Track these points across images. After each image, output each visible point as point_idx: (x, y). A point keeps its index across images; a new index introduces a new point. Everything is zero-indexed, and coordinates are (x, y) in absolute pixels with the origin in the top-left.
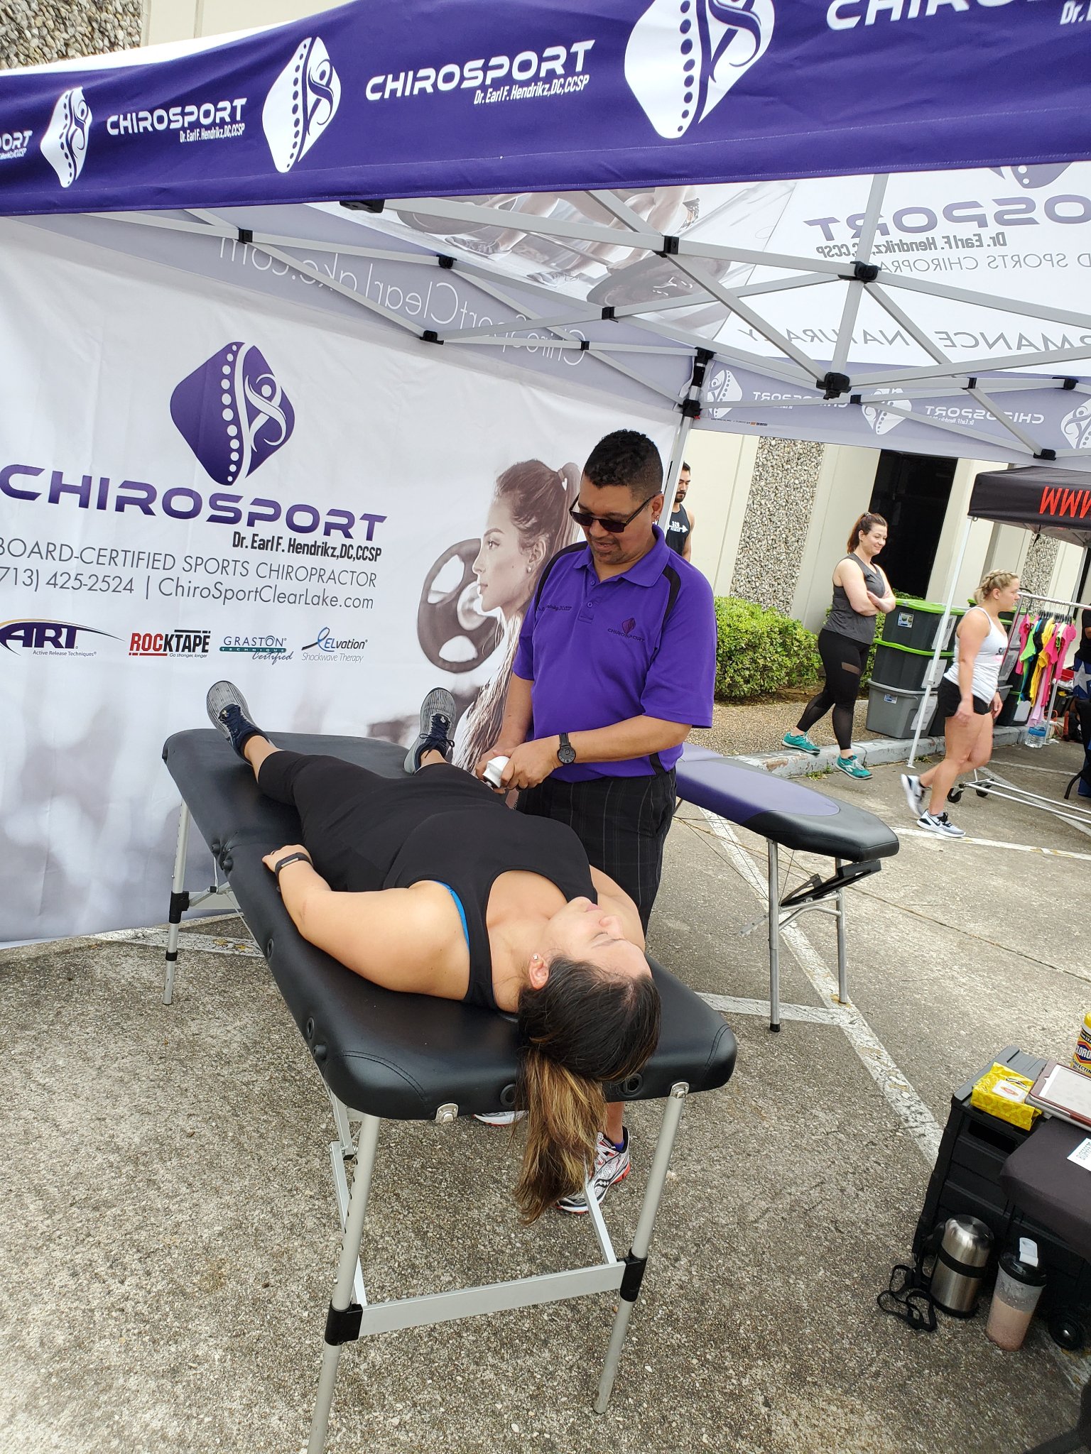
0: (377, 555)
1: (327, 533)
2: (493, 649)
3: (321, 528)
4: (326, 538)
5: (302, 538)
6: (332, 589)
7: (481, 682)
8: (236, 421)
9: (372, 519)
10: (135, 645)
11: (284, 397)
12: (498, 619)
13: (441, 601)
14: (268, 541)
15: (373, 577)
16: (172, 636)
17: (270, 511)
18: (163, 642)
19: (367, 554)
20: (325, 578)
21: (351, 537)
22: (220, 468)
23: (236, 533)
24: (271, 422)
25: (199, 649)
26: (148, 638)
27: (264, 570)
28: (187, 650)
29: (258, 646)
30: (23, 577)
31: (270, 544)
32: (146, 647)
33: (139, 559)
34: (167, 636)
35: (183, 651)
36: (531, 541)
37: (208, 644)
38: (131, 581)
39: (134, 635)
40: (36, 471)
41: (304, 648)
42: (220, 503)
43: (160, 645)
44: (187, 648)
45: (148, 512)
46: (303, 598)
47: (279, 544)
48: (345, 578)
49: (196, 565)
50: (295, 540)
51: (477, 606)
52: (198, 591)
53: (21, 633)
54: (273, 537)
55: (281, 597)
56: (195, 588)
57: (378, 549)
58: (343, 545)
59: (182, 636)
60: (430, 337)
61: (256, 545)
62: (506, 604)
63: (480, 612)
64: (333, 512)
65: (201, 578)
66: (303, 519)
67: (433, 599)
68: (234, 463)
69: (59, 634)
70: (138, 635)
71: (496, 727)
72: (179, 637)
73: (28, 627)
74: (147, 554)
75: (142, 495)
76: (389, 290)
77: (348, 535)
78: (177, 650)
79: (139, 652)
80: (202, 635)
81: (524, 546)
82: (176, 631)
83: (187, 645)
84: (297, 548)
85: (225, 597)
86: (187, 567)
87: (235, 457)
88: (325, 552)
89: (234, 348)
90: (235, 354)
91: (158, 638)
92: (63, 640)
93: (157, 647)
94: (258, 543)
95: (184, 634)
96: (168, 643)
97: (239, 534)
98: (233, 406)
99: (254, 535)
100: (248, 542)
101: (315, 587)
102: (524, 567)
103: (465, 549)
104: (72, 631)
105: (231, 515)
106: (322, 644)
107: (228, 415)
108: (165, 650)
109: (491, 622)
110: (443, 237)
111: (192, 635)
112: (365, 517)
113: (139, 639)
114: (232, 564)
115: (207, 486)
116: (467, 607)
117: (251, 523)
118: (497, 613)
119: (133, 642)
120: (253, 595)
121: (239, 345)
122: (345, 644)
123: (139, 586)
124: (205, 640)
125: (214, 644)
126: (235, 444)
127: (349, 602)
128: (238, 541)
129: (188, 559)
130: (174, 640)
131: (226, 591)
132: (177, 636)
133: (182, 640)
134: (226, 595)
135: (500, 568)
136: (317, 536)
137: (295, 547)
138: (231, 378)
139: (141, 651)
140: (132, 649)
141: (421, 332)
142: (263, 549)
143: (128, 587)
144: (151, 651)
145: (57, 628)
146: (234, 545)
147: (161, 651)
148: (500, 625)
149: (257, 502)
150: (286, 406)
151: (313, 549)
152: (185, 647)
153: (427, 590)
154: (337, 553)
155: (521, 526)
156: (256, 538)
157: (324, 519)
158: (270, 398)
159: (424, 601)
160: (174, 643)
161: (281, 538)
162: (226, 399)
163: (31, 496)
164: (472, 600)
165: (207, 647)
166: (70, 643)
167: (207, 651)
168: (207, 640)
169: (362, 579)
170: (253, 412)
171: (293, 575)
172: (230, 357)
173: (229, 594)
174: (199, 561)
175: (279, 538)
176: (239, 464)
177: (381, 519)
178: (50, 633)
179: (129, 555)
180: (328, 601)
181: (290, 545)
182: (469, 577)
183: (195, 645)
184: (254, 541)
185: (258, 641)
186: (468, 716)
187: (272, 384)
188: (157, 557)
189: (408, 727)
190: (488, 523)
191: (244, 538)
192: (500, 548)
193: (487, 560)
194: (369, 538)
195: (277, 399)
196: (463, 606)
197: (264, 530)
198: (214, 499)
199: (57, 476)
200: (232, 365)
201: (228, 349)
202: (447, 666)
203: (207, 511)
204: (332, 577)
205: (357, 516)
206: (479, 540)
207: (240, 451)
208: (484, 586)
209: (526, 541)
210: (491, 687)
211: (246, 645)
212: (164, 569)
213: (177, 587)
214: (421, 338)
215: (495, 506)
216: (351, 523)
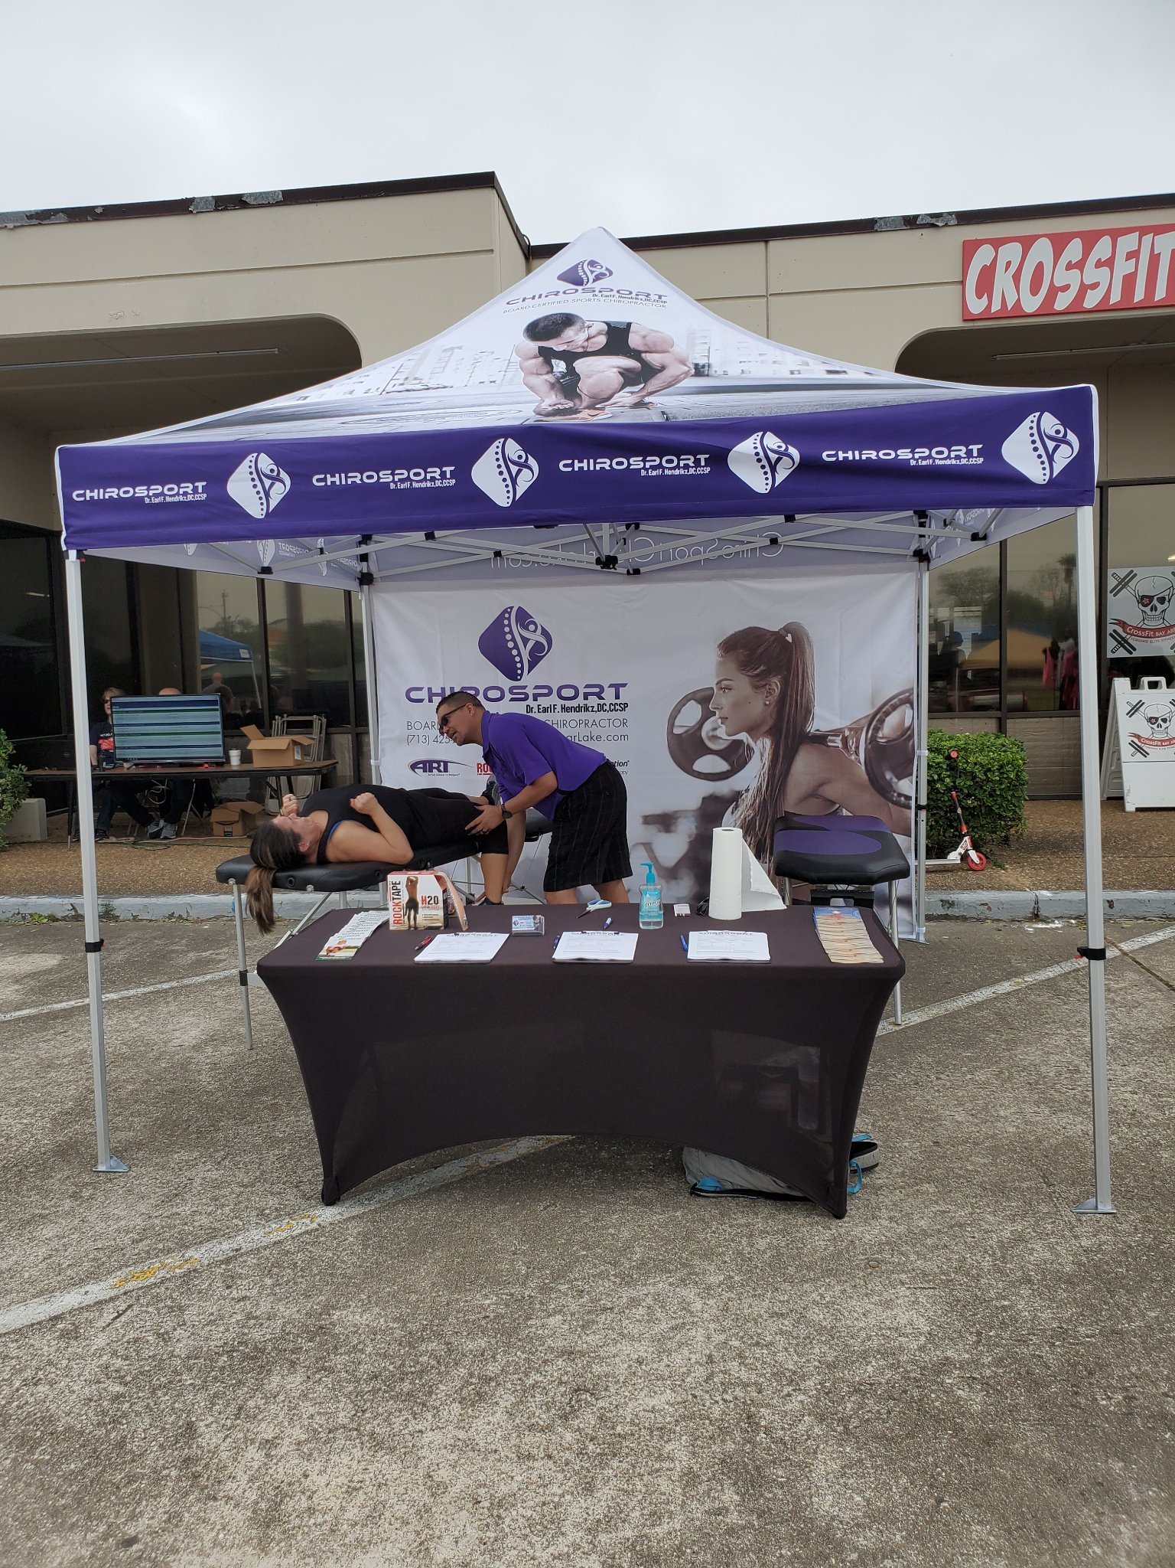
0: (625, 707)
1: (586, 698)
2: (745, 763)
3: (581, 696)
4: (586, 702)
5: (568, 704)
6: (596, 731)
7: (741, 787)
8: (516, 647)
9: (617, 687)
11: (543, 628)
12: (745, 741)
13: (685, 732)
15: (625, 721)
17: (546, 691)
19: (618, 707)
20: (589, 724)
21: (604, 699)
22: (512, 672)
24: (538, 644)
30: (422, 739)
31: (548, 709)
36: (764, 683)
40: (420, 689)
42: (515, 691)
47: (554, 709)
48: (604, 723)
50: (565, 705)
51: (722, 732)
53: (421, 765)
54: (550, 705)
57: (625, 704)
58: (599, 704)
60: (637, 572)
62: (753, 730)
63: (725, 737)
64: (587, 686)
66: (568, 693)
67: (677, 731)
68: (519, 668)
69: (439, 765)
71: (764, 821)
73: (424, 762)
77: (601, 698)
81: (756, 687)
84: (567, 709)
87: (519, 665)
88: (586, 709)
89: (509, 610)
90: (510, 613)
92: (442, 768)
98: (513, 639)
100: (535, 709)
101: (583, 731)
102: (761, 702)
103: (698, 696)
104: (446, 763)
105: (523, 696)
107: (511, 645)
109: (738, 744)
112: (611, 686)
115: (506, 683)
116: (711, 734)
117: (535, 699)
118: (743, 736)
121: (511, 608)
126: (517, 659)
127: (609, 738)
135: (737, 705)
136: (580, 701)
137: (564, 709)
138: (509, 625)
140: (479, 772)
145: (438, 762)
148: (748, 745)
149: (537, 687)
150: (545, 633)
151: (578, 709)
153: (671, 725)
154: (595, 709)
155: (750, 674)
156: (539, 707)
157: (582, 691)
158: (535, 631)
159: (670, 732)
162: (509, 637)
163: (421, 701)
164: (715, 729)
166: (446, 770)
169: (617, 723)
170: (525, 641)
172: (507, 615)
175: (555, 705)
176: (522, 669)
177: (624, 685)
178: (435, 765)
180: (594, 738)
181: (562, 708)
182: (707, 715)
186: (733, 813)
187: (535, 624)
189: (677, 818)
190: (718, 675)
192: (732, 692)
193: (723, 701)
194: (617, 697)
195: (539, 630)
196: (707, 733)
197: (544, 702)
198: (511, 690)
199: (430, 689)
200: (509, 619)
201: (505, 611)
202: (702, 776)
203: (508, 696)
204: (594, 724)
205: (605, 686)
206: (712, 688)
207: (521, 662)
208: (724, 719)
209: (757, 683)
210: (751, 792)
215: (720, 664)
216: (602, 689)
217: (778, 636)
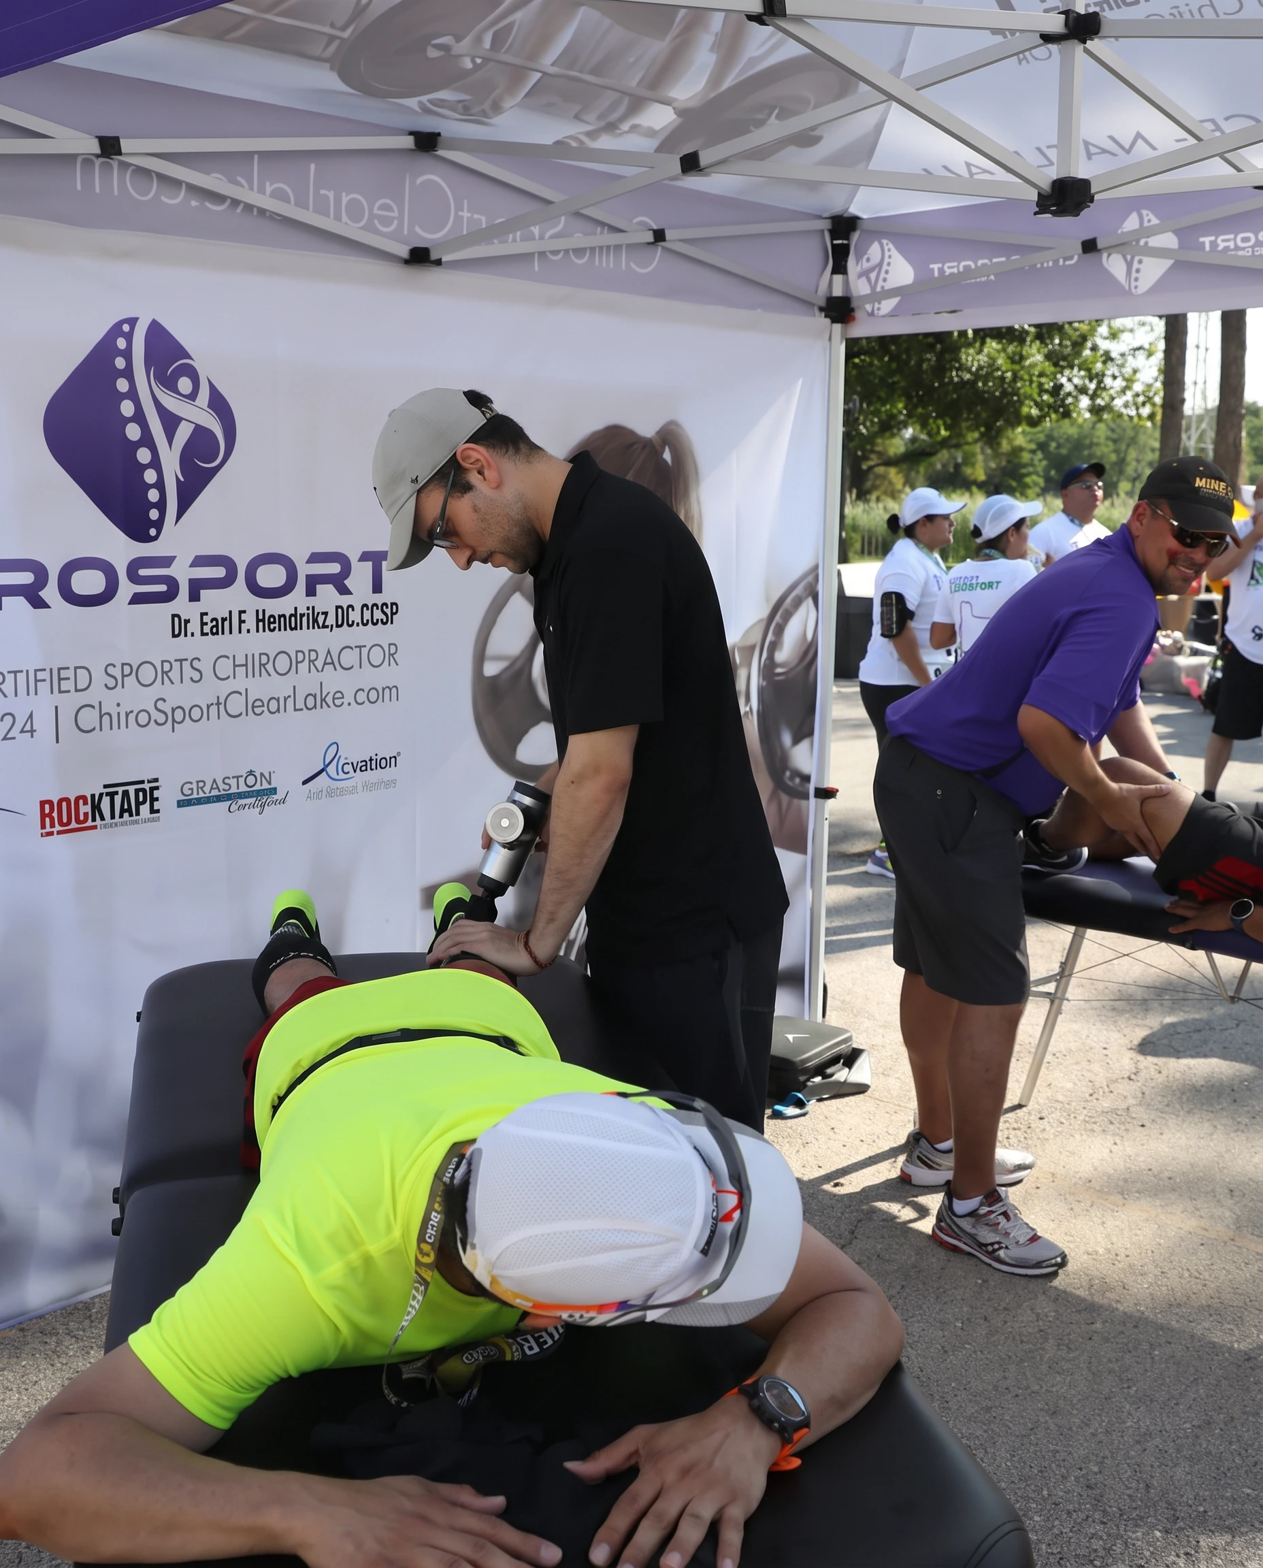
0: (393, 614)
1: (311, 592)
3: (301, 585)
4: (311, 601)
5: (275, 607)
6: (333, 680)
8: (147, 440)
9: (374, 559)
10: (47, 820)
11: (213, 388)
14: (224, 620)
15: (393, 649)
16: (101, 795)
17: (219, 572)
18: (88, 809)
19: (378, 615)
20: (319, 663)
21: (348, 592)
22: (134, 518)
23: (173, 616)
24: (201, 432)
25: (145, 809)
26: (64, 804)
27: (225, 667)
28: (126, 815)
29: (234, 790)
31: (227, 623)
32: (65, 820)
33: (36, 681)
34: (93, 796)
35: (121, 816)
37: (157, 799)
38: (31, 716)
39: (43, 803)
41: (305, 783)
42: (143, 572)
43: (86, 814)
44: (126, 811)
45: (39, 604)
46: (290, 702)
47: (241, 622)
48: (349, 658)
49: (123, 676)
50: (264, 611)
52: (132, 717)
54: (230, 612)
55: (255, 707)
56: (127, 715)
57: (392, 604)
58: (337, 607)
59: (117, 793)
60: (420, 257)
61: (207, 629)
64: (315, 558)
65: (134, 697)
66: (271, 576)
67: (491, 669)
68: (154, 505)
70: (50, 803)
72: (112, 795)
74: (48, 671)
75: (26, 578)
76: (345, 200)
77: (344, 591)
78: (113, 817)
79: (55, 830)
80: (147, 786)
82: (106, 786)
83: (126, 807)
84: (270, 623)
85: (174, 720)
86: (111, 683)
87: (153, 495)
88: (313, 623)
89: (126, 328)
90: (129, 337)
91: (81, 802)
93: (82, 818)
94: (210, 625)
95: (120, 790)
96: (96, 807)
97: (178, 616)
98: (140, 417)
99: (203, 614)
100: (194, 626)
101: (306, 681)
105: (162, 588)
106: (331, 769)
107: (133, 433)
108: (94, 820)
110: (412, 103)
111: (131, 789)
112: (365, 557)
113: (52, 810)
114: (176, 665)
115: (120, 549)
117: (194, 597)
119: (43, 816)
120: (214, 709)
121: (132, 322)
122: (366, 765)
123: (44, 724)
124: (152, 794)
125: (167, 797)
126: (150, 476)
127: (361, 696)
128: (179, 627)
129: (110, 670)
130: (106, 801)
131: (173, 710)
132: (107, 794)
133: (118, 799)
134: (173, 717)
136: (297, 600)
137: (266, 622)
138: (128, 373)
139: (58, 828)
140: (43, 827)
141: (404, 252)
142: (217, 633)
143: (28, 728)
144: (74, 825)
146: (174, 636)
147: (90, 823)
149: (199, 561)
150: (219, 405)
151: (292, 622)
152: (122, 811)
153: (480, 657)
154: (331, 620)
156: (206, 619)
157: (304, 570)
158: (193, 396)
160: (105, 805)
161: (244, 612)
162: (127, 408)
165: (156, 805)
167: (158, 811)
168: (156, 793)
169: (376, 657)
170: (171, 422)
171: (270, 667)
172: (121, 343)
173: (179, 715)
174: (127, 670)
175: (241, 612)
176: (161, 505)
179: (21, 678)
180: (329, 700)
181: (258, 621)
183: (138, 804)
184: (203, 624)
185: (233, 782)
187: (193, 374)
188: (64, 674)
191: (187, 621)
194: (377, 588)
195: (204, 393)
197: (216, 602)
198: (134, 567)
200: (128, 355)
201: (116, 330)
203: (126, 589)
204: (329, 660)
205: (354, 558)
207: (160, 485)
211: (215, 792)
212: (77, 690)
213: (101, 717)
214: (407, 262)
216: (346, 570)
217: (651, 448)
